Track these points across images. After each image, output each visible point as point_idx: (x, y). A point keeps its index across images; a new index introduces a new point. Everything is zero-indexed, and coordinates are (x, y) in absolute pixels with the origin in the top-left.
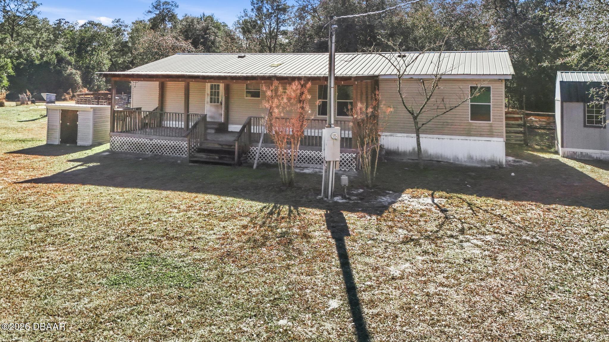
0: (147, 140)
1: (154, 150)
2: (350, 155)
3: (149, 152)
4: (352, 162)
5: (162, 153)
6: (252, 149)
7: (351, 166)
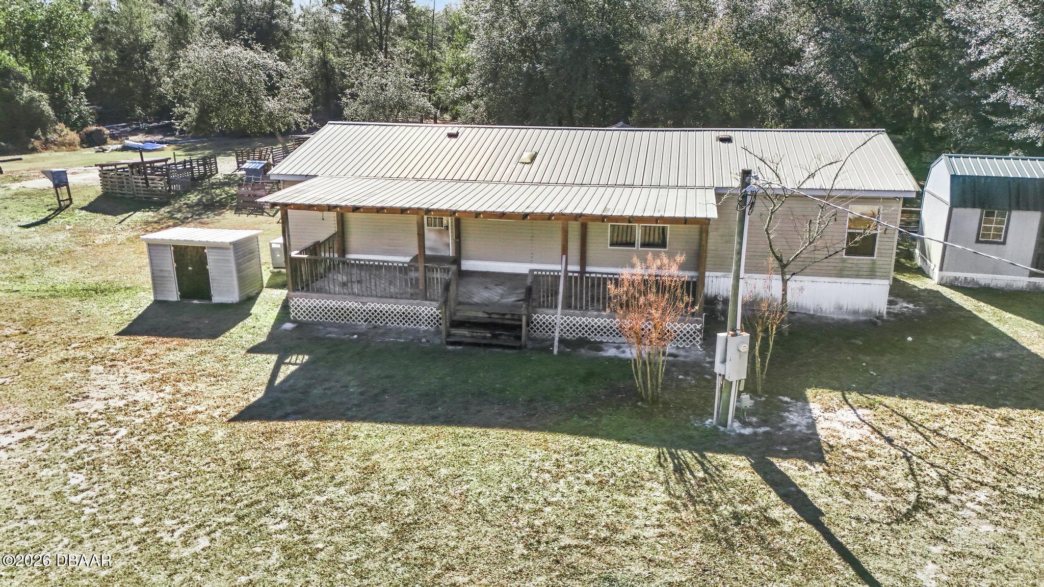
0: (356, 304)
1: (370, 319)
2: (692, 326)
3: (362, 321)
4: (694, 336)
5: (384, 323)
6: (535, 316)
7: (694, 342)
